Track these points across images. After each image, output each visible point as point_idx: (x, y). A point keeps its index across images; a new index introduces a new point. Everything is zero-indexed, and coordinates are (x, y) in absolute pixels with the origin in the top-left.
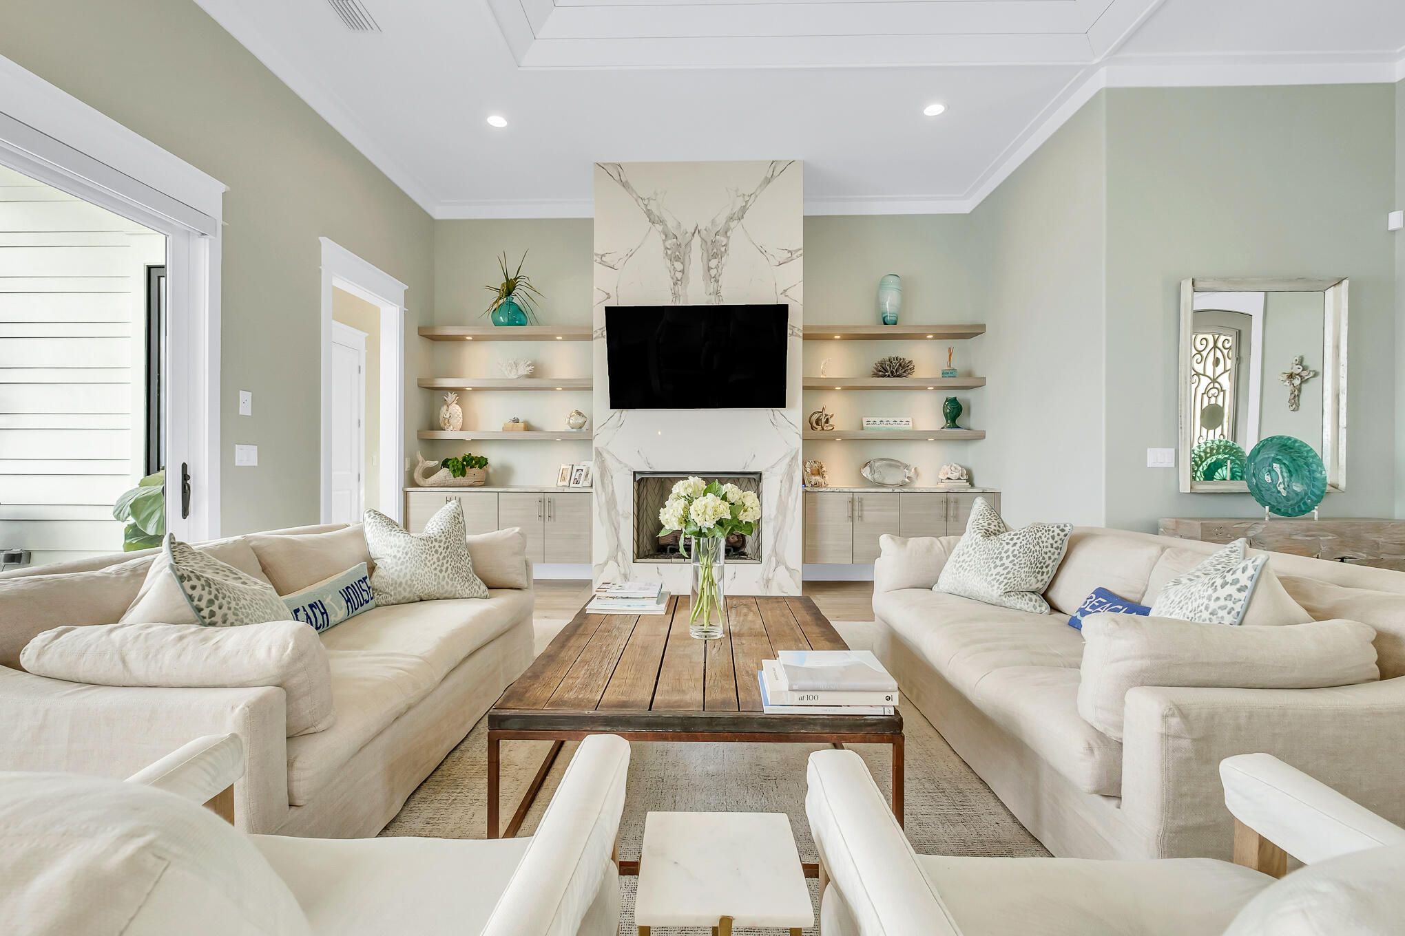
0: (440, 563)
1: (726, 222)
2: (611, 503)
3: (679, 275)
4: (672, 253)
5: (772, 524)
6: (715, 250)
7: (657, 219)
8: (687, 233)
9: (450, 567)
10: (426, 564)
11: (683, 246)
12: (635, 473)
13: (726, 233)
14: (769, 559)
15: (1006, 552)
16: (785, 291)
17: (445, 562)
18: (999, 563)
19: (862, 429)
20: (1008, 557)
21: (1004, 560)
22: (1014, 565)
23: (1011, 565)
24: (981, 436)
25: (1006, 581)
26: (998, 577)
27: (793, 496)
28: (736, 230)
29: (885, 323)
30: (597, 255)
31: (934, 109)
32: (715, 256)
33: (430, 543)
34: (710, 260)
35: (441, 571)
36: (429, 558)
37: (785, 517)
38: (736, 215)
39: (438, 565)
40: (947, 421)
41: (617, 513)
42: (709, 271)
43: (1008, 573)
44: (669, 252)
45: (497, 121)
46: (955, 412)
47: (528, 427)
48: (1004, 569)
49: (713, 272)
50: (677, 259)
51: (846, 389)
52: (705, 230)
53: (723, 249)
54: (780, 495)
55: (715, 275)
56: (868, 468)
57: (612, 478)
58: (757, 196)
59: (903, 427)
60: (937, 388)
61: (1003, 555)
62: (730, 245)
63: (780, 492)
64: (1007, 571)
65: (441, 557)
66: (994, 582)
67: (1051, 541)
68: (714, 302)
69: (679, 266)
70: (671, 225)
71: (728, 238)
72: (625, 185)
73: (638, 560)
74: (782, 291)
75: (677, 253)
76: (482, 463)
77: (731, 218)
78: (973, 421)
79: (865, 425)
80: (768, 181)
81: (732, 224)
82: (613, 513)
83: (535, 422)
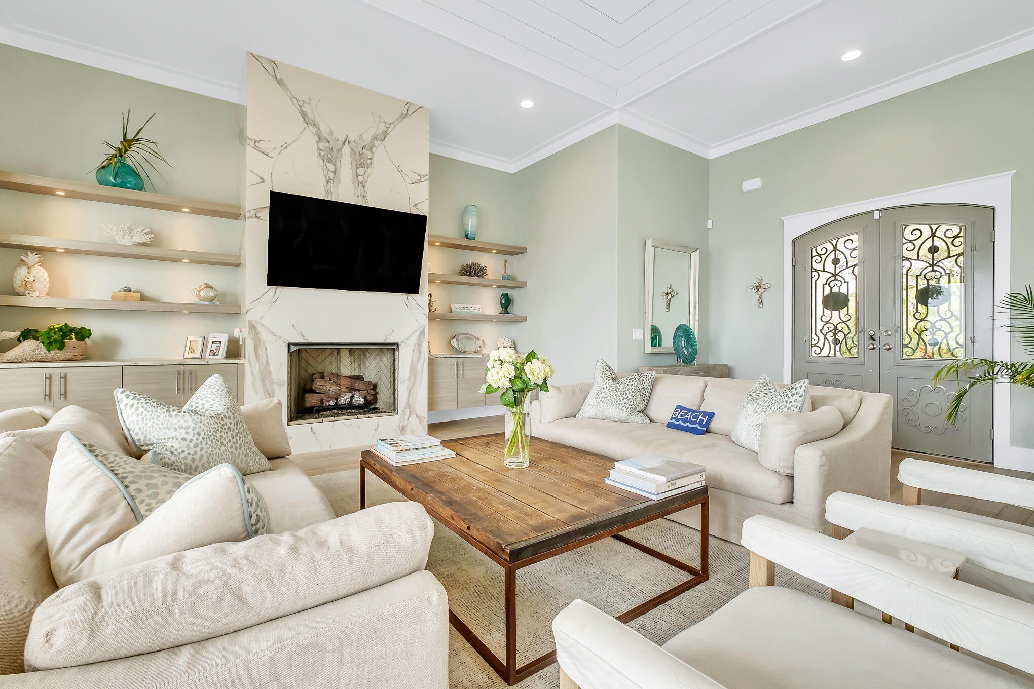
0: (234, 440)
1: (372, 140)
2: (265, 374)
3: (331, 175)
4: (325, 154)
5: (406, 384)
6: (362, 161)
7: (311, 121)
8: (338, 140)
9: (243, 443)
10: (222, 443)
11: (335, 151)
12: (289, 345)
13: (371, 149)
14: (404, 411)
15: (628, 390)
16: (416, 204)
17: (238, 438)
18: (625, 396)
19: (451, 312)
20: (629, 392)
21: (628, 395)
22: (633, 397)
23: (631, 397)
24: (524, 319)
25: (630, 407)
26: (626, 405)
27: (422, 360)
28: (379, 150)
29: (467, 238)
30: (250, 139)
31: (527, 104)
32: (362, 165)
33: (220, 420)
34: (358, 168)
35: (236, 448)
36: (225, 436)
37: (415, 377)
38: (379, 137)
39: (233, 443)
40: (502, 309)
41: (272, 382)
42: (357, 177)
43: (630, 402)
44: (322, 153)
46: (506, 303)
47: (144, 298)
48: (628, 400)
49: (361, 179)
50: (330, 161)
51: (443, 282)
52: (354, 142)
53: (369, 161)
54: (412, 361)
55: (363, 181)
56: (454, 340)
57: (266, 349)
58: (395, 126)
59: (476, 311)
60: (499, 287)
61: (627, 391)
62: (374, 159)
63: (412, 359)
64: (630, 401)
65: (234, 434)
66: (623, 408)
67: (648, 382)
68: (361, 203)
69: (331, 167)
70: (324, 129)
71: (373, 153)
72: (280, 82)
73: (292, 423)
74: (414, 204)
75: (329, 156)
76: (82, 334)
77: (375, 138)
78: (517, 309)
79: (453, 309)
80: (404, 116)
81: (376, 143)
82: (267, 382)
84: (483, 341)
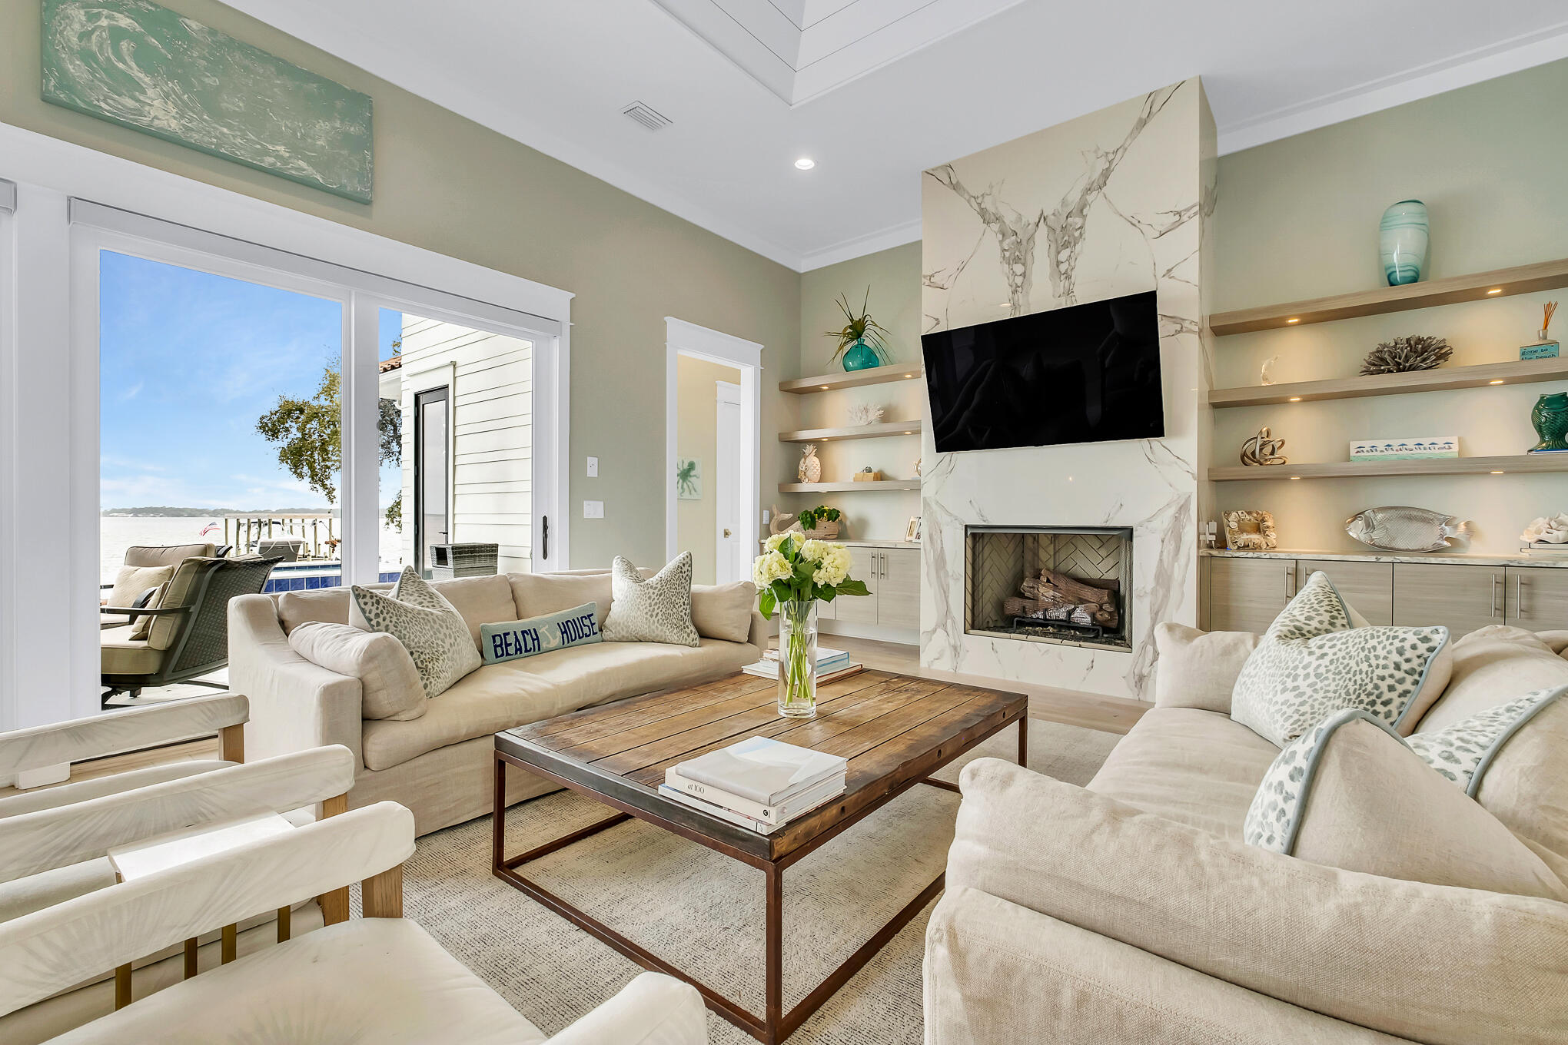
0: (651, 609)
1: (1082, 196)
2: (940, 561)
3: (1019, 280)
4: (1011, 254)
6: (1066, 238)
7: (993, 217)
8: (1029, 224)
10: (639, 608)
11: (1024, 243)
12: (966, 527)
13: (1082, 211)
14: (1144, 648)
15: (1305, 668)
16: (1169, 271)
17: (656, 608)
18: (1290, 684)
19: (1348, 459)
20: (1307, 676)
21: (1300, 682)
22: (1315, 691)
23: (1309, 691)
25: (1296, 717)
26: (1284, 708)
27: (1182, 559)
28: (1097, 207)
29: (1392, 284)
30: (925, 277)
32: (1066, 245)
33: (646, 589)
34: (1059, 253)
35: (652, 616)
36: (643, 603)
37: (1168, 590)
38: (1095, 184)
39: (649, 610)
40: (1542, 437)
41: (947, 574)
42: (1058, 266)
43: (1302, 704)
44: (1007, 254)
45: (805, 163)
47: (881, 477)
48: (1296, 696)
49: (1063, 268)
50: (1017, 260)
51: (1308, 400)
52: (1054, 214)
53: (1077, 234)
54: (1161, 560)
55: (1067, 270)
56: (1360, 523)
57: (941, 532)
58: (1126, 149)
59: (1436, 453)
60: (1511, 382)
61: (1300, 671)
62: (1087, 227)
63: (1161, 555)
64: (1300, 700)
65: (653, 603)
66: (1278, 717)
67: (1396, 657)
68: (1065, 303)
69: (1019, 268)
70: (1009, 218)
71: (1084, 217)
72: (956, 187)
73: (971, 631)
74: (1164, 272)
75: (1017, 253)
76: (834, 515)
77: (1089, 190)
79: (1353, 453)
80: (1142, 123)
81: (1090, 198)
82: (942, 574)
83: (888, 472)
84: (1467, 524)
